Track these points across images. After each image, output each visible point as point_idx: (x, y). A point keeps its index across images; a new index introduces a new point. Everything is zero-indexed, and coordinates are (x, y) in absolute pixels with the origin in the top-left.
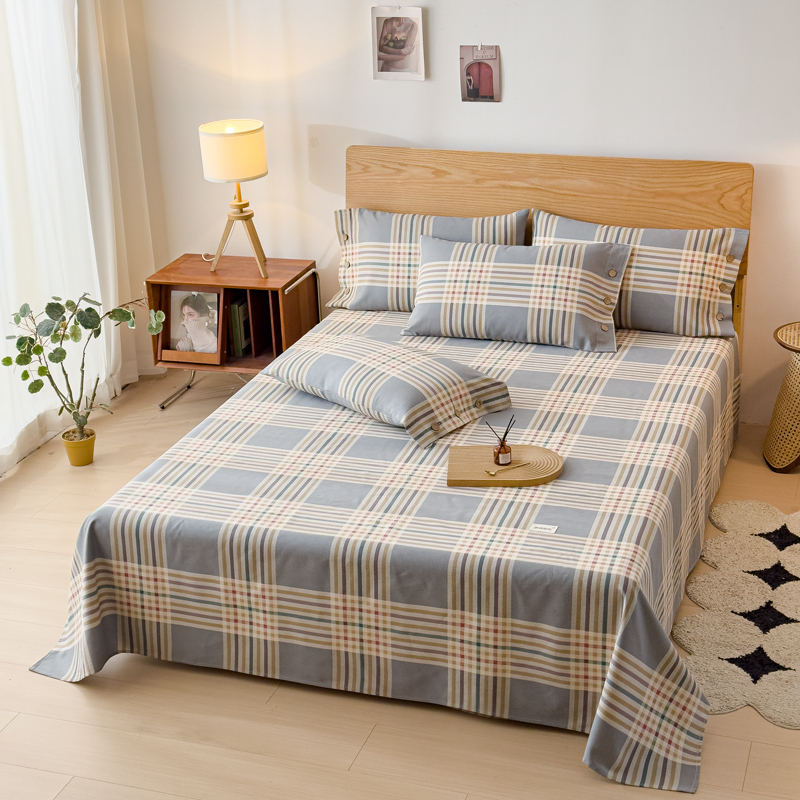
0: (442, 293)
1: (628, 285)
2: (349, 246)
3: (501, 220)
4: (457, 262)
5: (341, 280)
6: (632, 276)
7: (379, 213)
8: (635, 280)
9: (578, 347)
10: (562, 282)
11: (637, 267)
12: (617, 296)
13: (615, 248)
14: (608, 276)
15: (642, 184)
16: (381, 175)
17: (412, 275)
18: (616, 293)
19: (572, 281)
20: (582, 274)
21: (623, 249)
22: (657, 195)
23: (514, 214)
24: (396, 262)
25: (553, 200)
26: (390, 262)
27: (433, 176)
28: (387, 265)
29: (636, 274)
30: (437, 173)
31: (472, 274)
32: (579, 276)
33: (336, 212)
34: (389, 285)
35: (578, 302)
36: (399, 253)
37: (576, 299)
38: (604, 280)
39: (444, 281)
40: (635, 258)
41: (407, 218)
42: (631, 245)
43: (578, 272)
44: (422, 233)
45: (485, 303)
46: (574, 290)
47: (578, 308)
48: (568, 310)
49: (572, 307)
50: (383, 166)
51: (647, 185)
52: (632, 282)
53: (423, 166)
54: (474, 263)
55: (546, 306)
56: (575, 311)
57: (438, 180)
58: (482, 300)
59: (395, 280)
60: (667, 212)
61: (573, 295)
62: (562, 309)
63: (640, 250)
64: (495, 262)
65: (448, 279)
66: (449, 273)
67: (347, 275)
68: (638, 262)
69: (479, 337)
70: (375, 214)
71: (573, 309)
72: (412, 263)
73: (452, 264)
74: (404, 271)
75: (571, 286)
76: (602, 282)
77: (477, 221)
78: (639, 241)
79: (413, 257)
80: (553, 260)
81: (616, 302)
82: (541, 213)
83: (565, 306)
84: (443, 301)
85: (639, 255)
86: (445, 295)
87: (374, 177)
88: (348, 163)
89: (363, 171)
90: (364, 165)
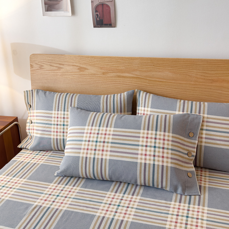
0: (80, 149)
1: (201, 142)
2: (32, 111)
3: (117, 97)
4: (90, 127)
5: (27, 131)
6: (204, 136)
7: (48, 92)
8: (206, 138)
9: (173, 191)
10: (159, 143)
11: (207, 130)
12: (195, 150)
13: (192, 117)
14: (189, 137)
16: (48, 71)
17: (65, 131)
18: (194, 148)
19: (166, 142)
20: (173, 137)
21: (197, 118)
23: (125, 93)
24: (56, 123)
25: (148, 84)
26: (53, 123)
27: (78, 71)
28: (51, 124)
29: (206, 134)
30: (81, 69)
31: (100, 136)
32: (171, 139)
33: (24, 92)
34: (52, 137)
35: (171, 158)
36: (58, 118)
37: (170, 156)
38: (186, 139)
39: (82, 141)
40: (205, 124)
41: (63, 95)
42: (201, 114)
43: (169, 136)
44: (71, 106)
45: (108, 158)
46: (168, 149)
47: (171, 163)
48: (165, 164)
49: (167, 162)
50: (51, 65)
51: (207, 75)
52: (204, 140)
53: (73, 65)
54: (101, 128)
55: (150, 161)
56: (169, 165)
57: (81, 73)
58: (106, 155)
59: (55, 134)
61: (168, 153)
62: (161, 164)
63: (207, 118)
64: (114, 127)
65: (84, 139)
66: (85, 135)
67: (30, 128)
68: (207, 126)
69: (105, 179)
70: (45, 93)
71: (168, 164)
72: (65, 123)
73: (87, 128)
74: (60, 128)
75: (166, 146)
76: (185, 141)
77: (104, 97)
78: (206, 112)
79: (66, 120)
80: (152, 127)
81: (195, 154)
82: (142, 92)
83: (163, 162)
84: (81, 155)
85: (207, 122)
86: (82, 151)
87: (46, 72)
88: (31, 64)
89: (39, 68)
90: (40, 65)
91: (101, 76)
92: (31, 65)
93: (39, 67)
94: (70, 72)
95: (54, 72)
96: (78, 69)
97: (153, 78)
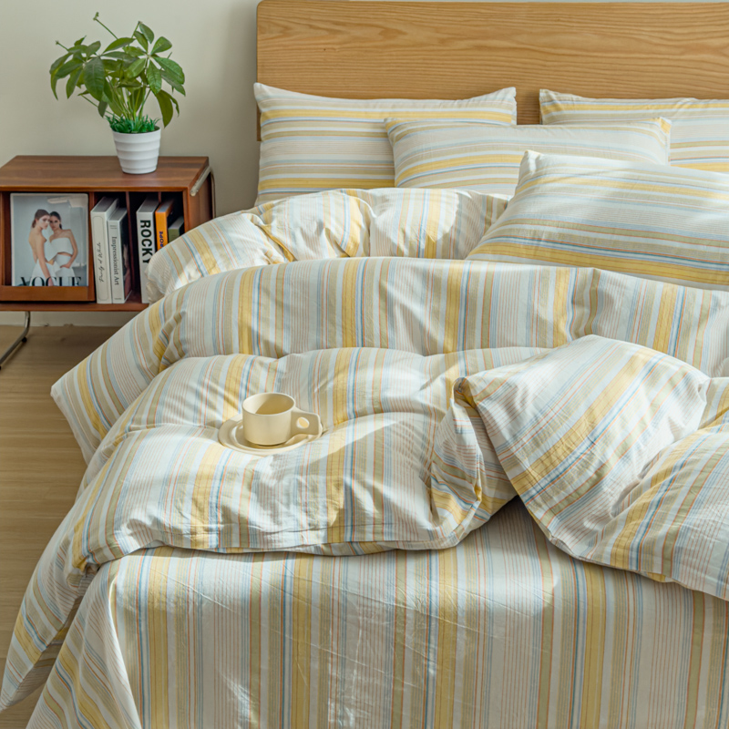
91: (435, 48)
93: (281, 32)
96: (380, 34)
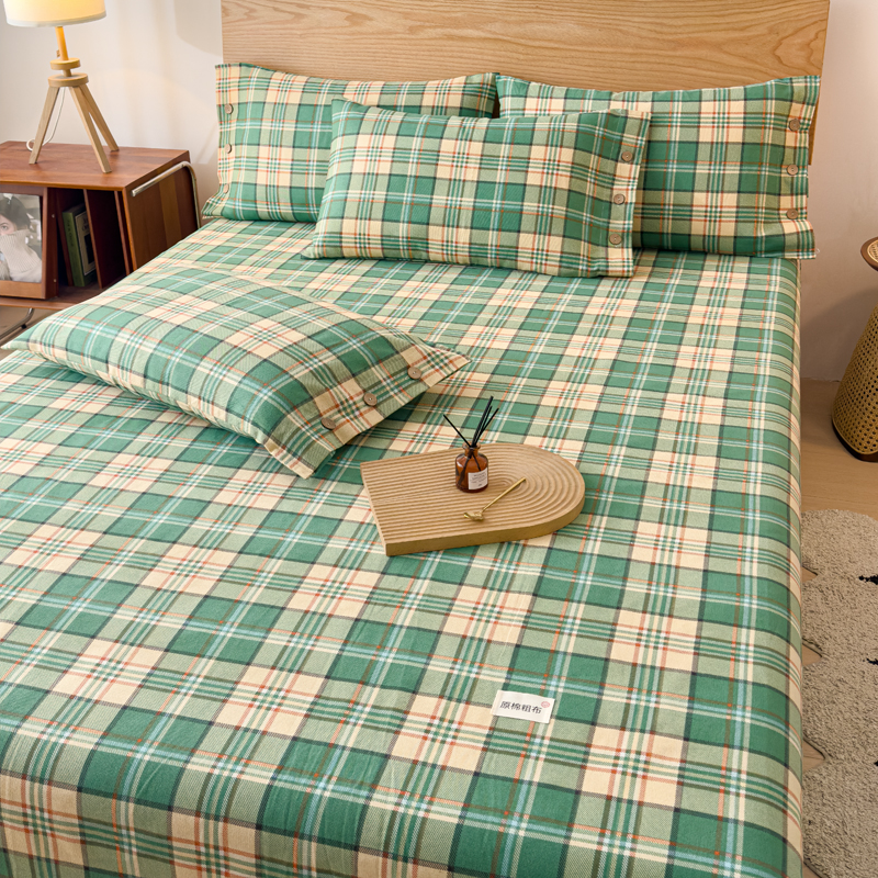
15: (658, 29)
16: (271, 23)
22: (680, 44)
25: (522, 57)
27: (347, 23)
30: (354, 18)
50: (276, 9)
53: (332, 9)
57: (355, 29)
60: (694, 71)
87: (262, 26)
88: (225, 4)
89: (245, 17)
90: (248, 8)
92: (223, 7)
94: (326, 28)
95: (283, 26)
97: (534, 40)
